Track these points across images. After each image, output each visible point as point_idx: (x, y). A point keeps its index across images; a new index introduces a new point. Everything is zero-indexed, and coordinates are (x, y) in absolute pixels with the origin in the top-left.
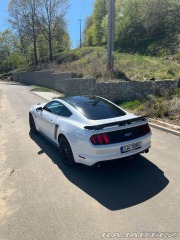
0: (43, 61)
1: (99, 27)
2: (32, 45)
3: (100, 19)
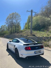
0: (13, 33)
1: (28, 25)
2: (11, 29)
3: (29, 23)
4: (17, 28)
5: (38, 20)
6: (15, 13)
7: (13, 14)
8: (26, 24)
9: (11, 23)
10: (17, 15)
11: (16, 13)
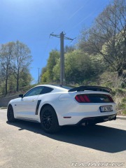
4: (21, 80)
5: (74, 60)
6: (15, 42)
7: (11, 45)
8: (44, 71)
9: (6, 67)
10: (22, 47)
11: (20, 42)
